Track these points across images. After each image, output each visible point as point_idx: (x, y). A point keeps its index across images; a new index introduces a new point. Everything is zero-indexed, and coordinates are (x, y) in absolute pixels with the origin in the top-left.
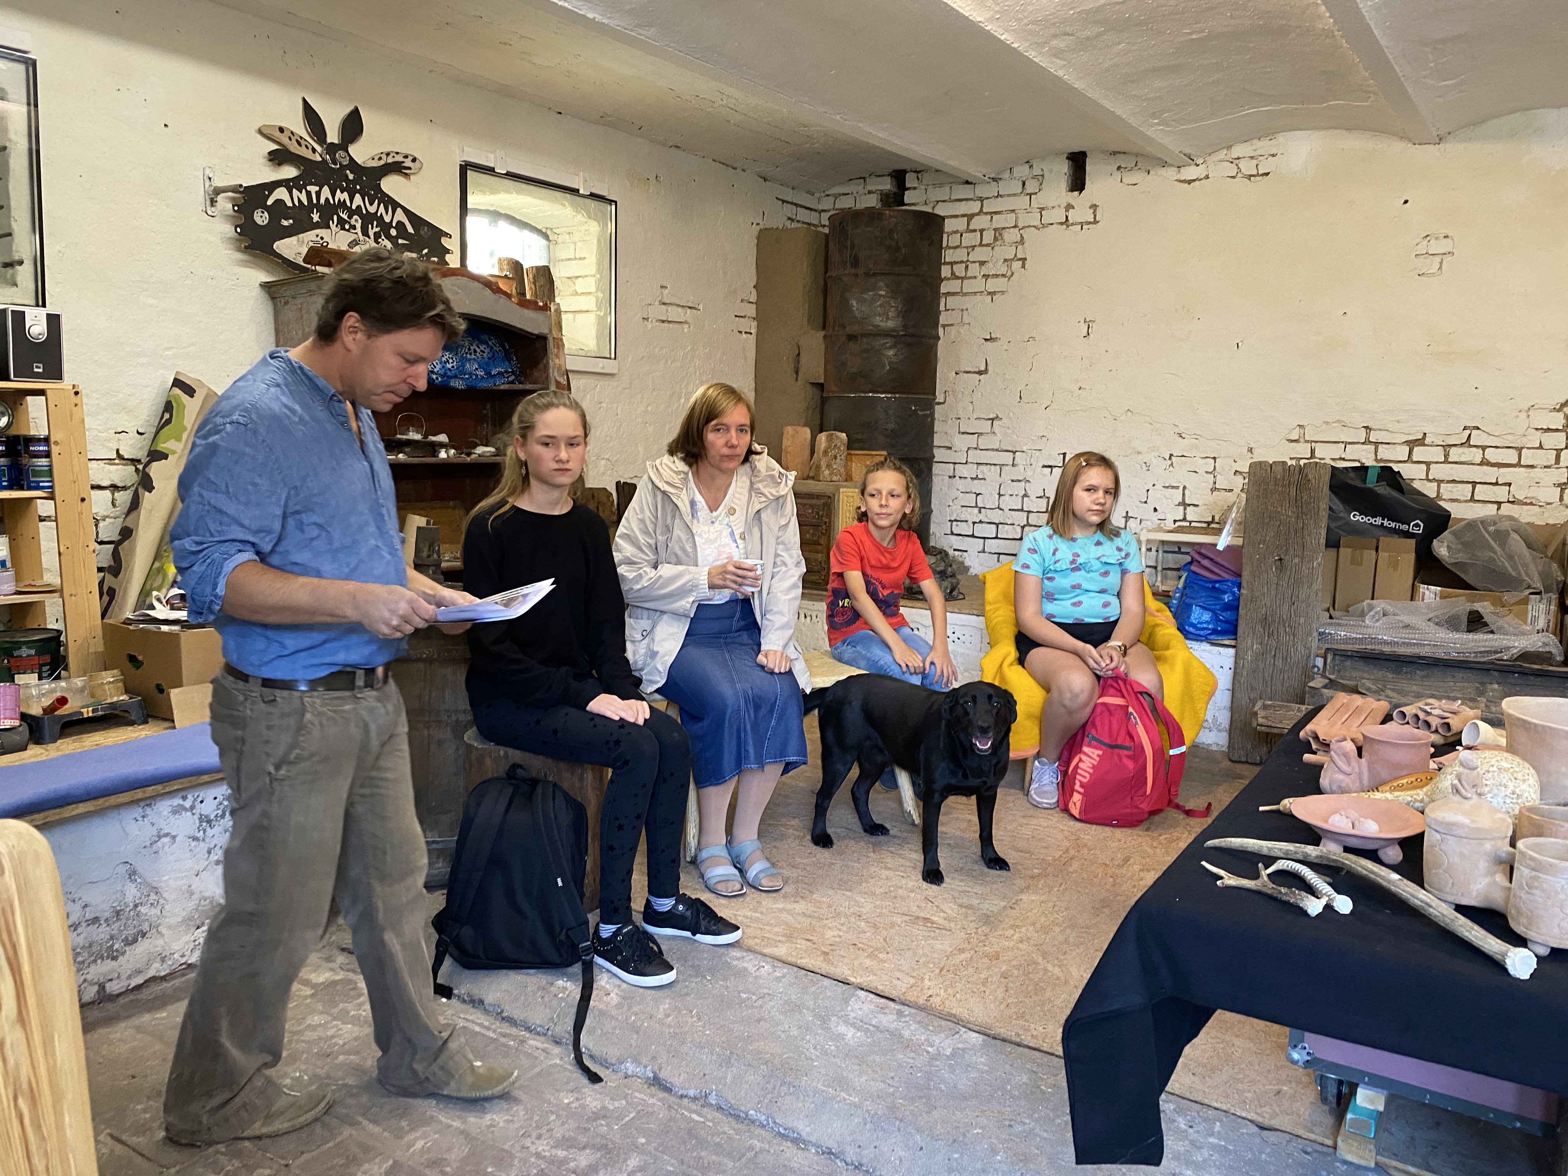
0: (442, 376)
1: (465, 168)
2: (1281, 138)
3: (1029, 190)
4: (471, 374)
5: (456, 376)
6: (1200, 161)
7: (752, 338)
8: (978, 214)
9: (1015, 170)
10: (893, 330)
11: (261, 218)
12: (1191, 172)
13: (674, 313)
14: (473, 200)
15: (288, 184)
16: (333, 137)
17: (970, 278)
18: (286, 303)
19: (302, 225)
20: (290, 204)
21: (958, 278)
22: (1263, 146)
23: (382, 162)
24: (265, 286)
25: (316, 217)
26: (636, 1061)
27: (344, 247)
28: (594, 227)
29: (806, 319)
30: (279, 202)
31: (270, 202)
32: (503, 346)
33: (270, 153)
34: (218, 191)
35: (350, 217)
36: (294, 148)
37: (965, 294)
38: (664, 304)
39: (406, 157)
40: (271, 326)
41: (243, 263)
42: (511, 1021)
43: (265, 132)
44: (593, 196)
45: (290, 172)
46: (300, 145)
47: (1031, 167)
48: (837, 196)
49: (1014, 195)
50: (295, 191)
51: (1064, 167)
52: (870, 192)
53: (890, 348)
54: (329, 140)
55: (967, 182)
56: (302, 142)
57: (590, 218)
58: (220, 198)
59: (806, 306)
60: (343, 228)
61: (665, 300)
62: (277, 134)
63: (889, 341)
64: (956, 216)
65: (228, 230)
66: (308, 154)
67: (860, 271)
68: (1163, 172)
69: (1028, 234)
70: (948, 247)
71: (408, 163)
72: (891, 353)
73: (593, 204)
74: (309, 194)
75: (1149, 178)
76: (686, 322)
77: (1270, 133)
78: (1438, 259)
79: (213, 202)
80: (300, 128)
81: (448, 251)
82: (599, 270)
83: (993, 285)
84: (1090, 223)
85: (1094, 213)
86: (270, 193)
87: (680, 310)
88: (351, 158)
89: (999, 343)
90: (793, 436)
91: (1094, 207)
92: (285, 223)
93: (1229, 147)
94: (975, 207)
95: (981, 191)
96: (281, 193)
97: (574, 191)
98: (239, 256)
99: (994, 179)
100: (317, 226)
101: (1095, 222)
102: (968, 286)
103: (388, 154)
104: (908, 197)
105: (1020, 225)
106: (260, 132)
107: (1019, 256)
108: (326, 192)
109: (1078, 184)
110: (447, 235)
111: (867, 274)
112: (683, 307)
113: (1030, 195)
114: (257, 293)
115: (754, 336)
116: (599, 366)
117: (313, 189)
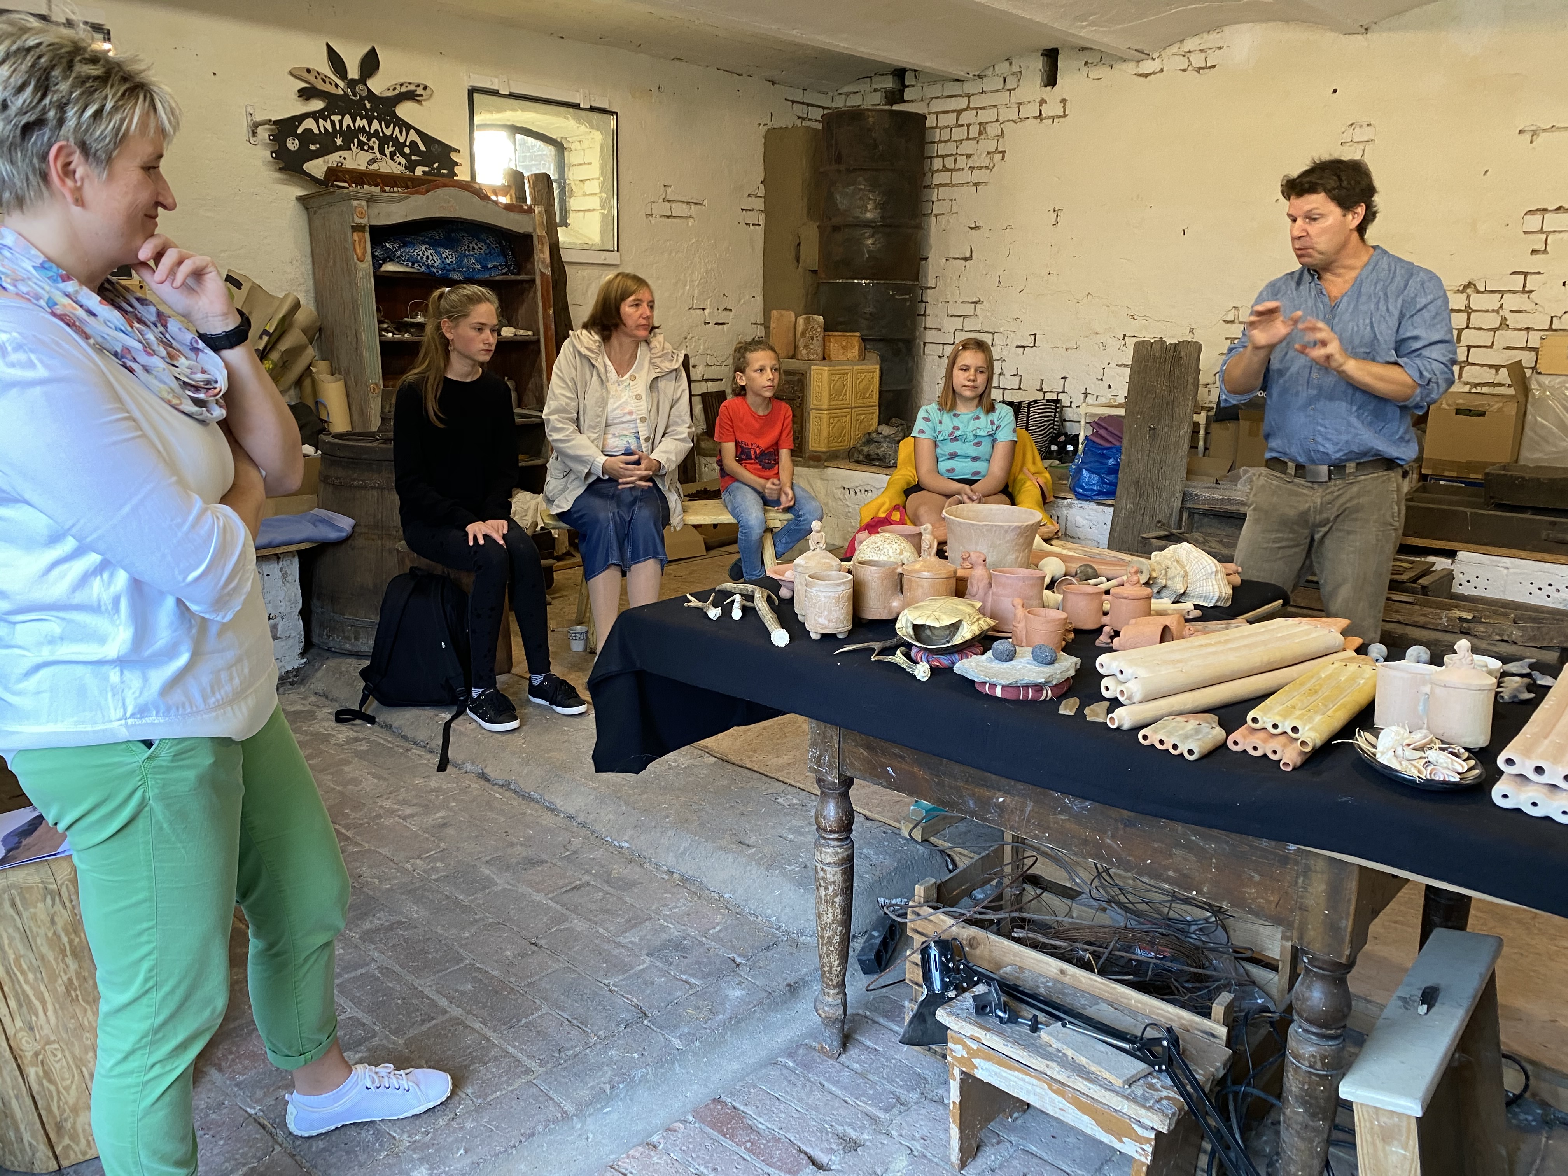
0: (443, 269)
1: (472, 92)
2: (1227, 30)
3: (1008, 87)
4: (468, 267)
5: (454, 270)
6: (1156, 55)
7: (760, 230)
8: (965, 110)
9: (997, 68)
10: (872, 221)
11: (293, 144)
12: (1148, 66)
13: (679, 210)
14: (478, 119)
15: (315, 116)
16: (353, 73)
17: (959, 170)
18: (315, 212)
19: (328, 148)
20: (316, 131)
21: (948, 170)
22: (1211, 39)
23: (397, 92)
24: (300, 199)
25: (339, 141)
26: (473, 763)
27: (363, 167)
28: (598, 136)
29: (805, 211)
30: (308, 131)
31: (299, 131)
32: (500, 244)
33: (299, 91)
34: (256, 125)
35: (369, 140)
36: (320, 85)
37: (954, 185)
38: (669, 201)
39: (418, 86)
40: (307, 230)
41: (282, 182)
42: (404, 738)
43: (296, 73)
44: (592, 109)
45: (317, 105)
46: (324, 81)
47: (1011, 64)
48: (847, 95)
49: (997, 91)
50: (321, 121)
51: (1038, 64)
52: (876, 90)
53: (868, 238)
54: (350, 76)
55: (957, 80)
56: (327, 80)
57: (592, 128)
58: (260, 129)
59: (805, 199)
60: (363, 149)
61: (668, 197)
62: (306, 74)
63: (868, 232)
64: (947, 112)
65: (266, 154)
66: (331, 89)
67: (842, 167)
68: (1124, 66)
69: (1008, 128)
70: (940, 141)
71: (420, 91)
72: (870, 242)
73: (595, 116)
74: (333, 123)
75: (1113, 71)
76: (690, 217)
77: (1217, 27)
78: (1361, 147)
79: (254, 134)
80: (326, 69)
81: (457, 164)
82: (602, 174)
83: (977, 176)
84: (1060, 117)
85: (1064, 107)
86: (300, 124)
87: (684, 206)
88: (369, 90)
89: (982, 230)
90: (778, 319)
91: (1064, 101)
92: (313, 147)
93: (1182, 41)
94: (962, 103)
95: (968, 88)
96: (309, 123)
97: (576, 106)
98: (278, 175)
99: (980, 76)
100: (340, 148)
101: (1065, 116)
102: (957, 177)
103: (402, 85)
104: (908, 94)
105: (1001, 119)
106: (291, 73)
107: (1000, 149)
108: (348, 120)
109: (1051, 80)
110: (455, 150)
111: (848, 171)
112: (688, 203)
113: (1010, 90)
114: (293, 203)
115: (762, 226)
116: (602, 258)
117: (336, 118)
